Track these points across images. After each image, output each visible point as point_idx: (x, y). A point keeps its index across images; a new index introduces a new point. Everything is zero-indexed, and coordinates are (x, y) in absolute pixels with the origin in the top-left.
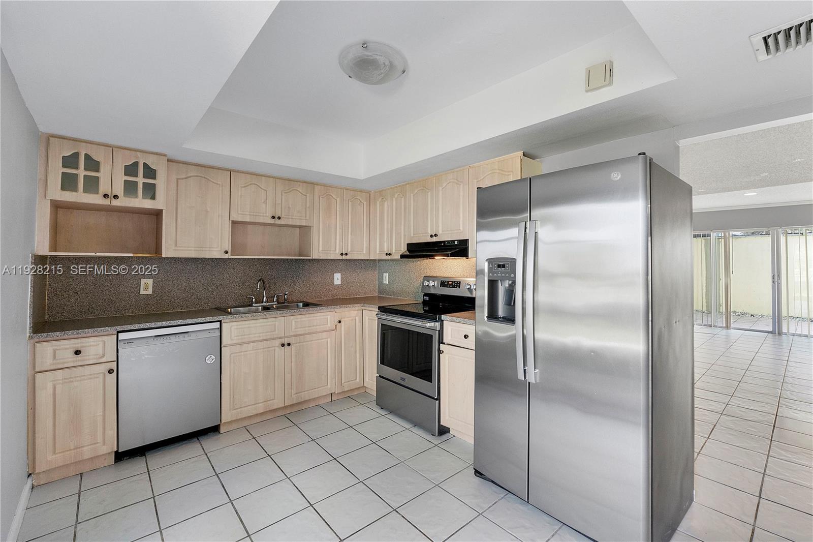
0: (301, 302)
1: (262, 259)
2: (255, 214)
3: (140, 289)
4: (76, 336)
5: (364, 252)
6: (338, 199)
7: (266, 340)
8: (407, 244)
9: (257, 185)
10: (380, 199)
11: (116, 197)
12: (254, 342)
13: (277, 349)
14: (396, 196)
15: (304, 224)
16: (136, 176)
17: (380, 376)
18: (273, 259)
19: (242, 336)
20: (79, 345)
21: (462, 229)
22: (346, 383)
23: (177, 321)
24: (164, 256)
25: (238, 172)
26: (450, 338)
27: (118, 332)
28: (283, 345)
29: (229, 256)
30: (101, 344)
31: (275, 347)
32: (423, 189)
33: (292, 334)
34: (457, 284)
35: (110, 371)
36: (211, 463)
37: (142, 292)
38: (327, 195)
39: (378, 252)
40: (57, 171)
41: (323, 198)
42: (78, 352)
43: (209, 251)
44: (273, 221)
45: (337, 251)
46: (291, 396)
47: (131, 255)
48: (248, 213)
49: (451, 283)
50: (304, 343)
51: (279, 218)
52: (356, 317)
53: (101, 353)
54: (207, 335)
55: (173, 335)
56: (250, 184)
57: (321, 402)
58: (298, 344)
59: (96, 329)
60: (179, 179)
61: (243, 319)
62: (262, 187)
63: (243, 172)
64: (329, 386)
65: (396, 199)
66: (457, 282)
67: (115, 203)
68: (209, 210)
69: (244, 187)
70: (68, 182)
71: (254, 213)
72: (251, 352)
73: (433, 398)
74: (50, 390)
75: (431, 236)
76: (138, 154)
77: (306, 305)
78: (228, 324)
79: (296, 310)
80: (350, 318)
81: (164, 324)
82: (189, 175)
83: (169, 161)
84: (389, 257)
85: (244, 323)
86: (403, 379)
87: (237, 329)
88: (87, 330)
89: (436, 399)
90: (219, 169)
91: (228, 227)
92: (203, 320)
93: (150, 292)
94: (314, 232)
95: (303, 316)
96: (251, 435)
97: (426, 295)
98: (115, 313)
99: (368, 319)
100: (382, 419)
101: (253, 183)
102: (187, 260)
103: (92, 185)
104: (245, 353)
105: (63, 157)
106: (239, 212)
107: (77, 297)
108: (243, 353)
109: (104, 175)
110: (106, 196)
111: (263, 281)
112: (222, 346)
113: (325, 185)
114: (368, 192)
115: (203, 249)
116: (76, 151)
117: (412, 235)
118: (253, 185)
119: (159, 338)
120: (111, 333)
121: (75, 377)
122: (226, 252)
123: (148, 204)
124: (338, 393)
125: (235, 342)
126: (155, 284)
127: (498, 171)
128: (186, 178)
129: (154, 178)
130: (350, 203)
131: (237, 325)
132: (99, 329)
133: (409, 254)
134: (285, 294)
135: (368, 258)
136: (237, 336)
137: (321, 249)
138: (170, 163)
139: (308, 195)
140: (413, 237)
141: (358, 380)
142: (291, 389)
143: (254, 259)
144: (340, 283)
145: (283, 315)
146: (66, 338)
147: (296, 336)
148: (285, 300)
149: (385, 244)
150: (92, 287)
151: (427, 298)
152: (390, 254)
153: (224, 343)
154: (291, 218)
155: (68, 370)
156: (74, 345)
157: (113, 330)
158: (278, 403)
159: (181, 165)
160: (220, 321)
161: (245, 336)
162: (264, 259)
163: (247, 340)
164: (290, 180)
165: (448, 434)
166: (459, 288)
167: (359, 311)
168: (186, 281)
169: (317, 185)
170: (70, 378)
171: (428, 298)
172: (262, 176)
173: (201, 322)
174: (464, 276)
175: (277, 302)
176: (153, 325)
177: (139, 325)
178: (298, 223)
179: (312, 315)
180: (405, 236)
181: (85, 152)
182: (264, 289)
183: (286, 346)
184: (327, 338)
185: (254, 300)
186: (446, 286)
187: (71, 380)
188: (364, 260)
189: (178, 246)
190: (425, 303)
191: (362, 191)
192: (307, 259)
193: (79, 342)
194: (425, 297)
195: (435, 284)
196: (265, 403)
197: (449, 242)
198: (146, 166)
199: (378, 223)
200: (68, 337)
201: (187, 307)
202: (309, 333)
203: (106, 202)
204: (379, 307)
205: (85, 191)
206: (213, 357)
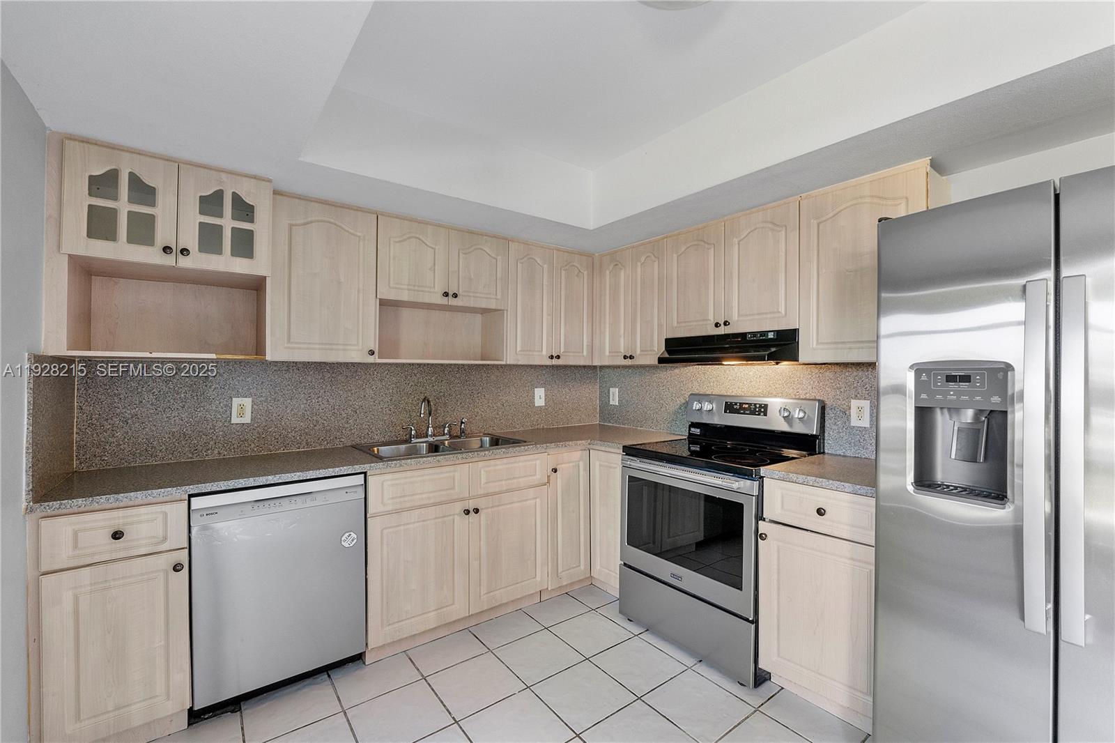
0: (486, 436)
1: (424, 365)
2: (416, 288)
3: (231, 414)
4: (114, 505)
5: (585, 353)
6: (545, 266)
7: (440, 504)
8: (667, 340)
9: (420, 239)
10: (611, 267)
11: (185, 252)
12: (420, 507)
13: (457, 518)
14: (643, 259)
15: (493, 307)
16: (221, 216)
17: (625, 564)
18: (442, 365)
19: (401, 497)
20: (121, 521)
21: (783, 313)
22: (563, 573)
23: (292, 474)
24: (269, 357)
25: (389, 215)
26: (779, 511)
27: (190, 496)
28: (467, 512)
29: (374, 359)
30: (160, 517)
31: (454, 515)
32: (698, 245)
33: (481, 492)
34: (762, 410)
35: (177, 568)
37: (235, 420)
38: (530, 258)
39: (607, 353)
40: (79, 202)
41: (522, 263)
42: (117, 535)
43: (344, 350)
44: (444, 301)
45: (544, 352)
46: (480, 598)
47: (213, 356)
48: (406, 287)
49: (747, 406)
50: (500, 508)
51: (455, 296)
52: (579, 461)
53: (160, 534)
54: (342, 496)
55: (286, 499)
56: (409, 238)
57: (524, 604)
58: (490, 510)
59: (149, 492)
60: (294, 225)
61: (402, 469)
62: (428, 243)
63: (398, 217)
64: (538, 579)
65: (641, 265)
66: (760, 405)
67: (184, 262)
68: (342, 280)
69: (400, 242)
70: (100, 224)
71: (414, 286)
72: (415, 525)
73: (747, 620)
74: (68, 605)
75: (717, 325)
76: (223, 176)
77: (496, 442)
78: (378, 477)
79: (487, 452)
80: (571, 465)
81: (271, 479)
82: (309, 219)
83: (276, 192)
84: (628, 362)
85: (404, 474)
86: (679, 578)
87: (393, 485)
88: (132, 494)
89: (752, 622)
90: (359, 209)
91: (373, 309)
92: (337, 471)
93: (247, 419)
94: (509, 318)
95: (498, 462)
96: (418, 670)
97: (693, 425)
98: (190, 455)
99: (600, 465)
100: (638, 642)
101: (414, 235)
102: (307, 365)
103: (142, 230)
104: (406, 527)
105: (90, 177)
106: (391, 285)
107: (126, 428)
108: (402, 528)
109: (163, 211)
110: (167, 250)
111: (429, 402)
112: (368, 516)
113: (526, 243)
114: (590, 255)
115: (334, 347)
116: (114, 167)
117: (676, 324)
118: (414, 239)
119: (260, 504)
120: (178, 498)
121: (114, 580)
122: (372, 353)
123: (240, 266)
124: (551, 590)
125: (390, 508)
126: (255, 406)
127: (868, 200)
128: (305, 224)
129: (252, 221)
130: (563, 272)
131: (392, 480)
132: (155, 492)
133: (667, 356)
135: (591, 364)
136: (392, 498)
137: (519, 349)
138: (278, 197)
139: (499, 258)
140: (678, 327)
141: (582, 567)
142: (480, 585)
143: (413, 364)
144: (544, 404)
145: (467, 461)
146: (95, 508)
147: (486, 495)
148: (462, 431)
149: (622, 340)
150: (152, 411)
151: (697, 431)
152: (631, 357)
153: (370, 511)
154: (474, 297)
155: (101, 567)
156: (113, 522)
157: (182, 492)
158: (458, 610)
159: (297, 200)
160: (365, 473)
161: (406, 499)
162: (428, 364)
163: (408, 505)
164: (472, 233)
165: (769, 685)
166: (765, 415)
167: (584, 452)
168: (305, 402)
169: (512, 241)
170: (106, 581)
171: (699, 430)
172: (427, 223)
173: (333, 474)
174: (770, 395)
175: (450, 436)
176: (251, 482)
177: (225, 483)
178: (483, 304)
179: (513, 460)
180: (660, 326)
181: (130, 170)
182: (430, 414)
183: (472, 513)
184: (536, 498)
185: (413, 432)
186: (737, 412)
187: (108, 584)
188: (580, 366)
189: (292, 340)
190: (692, 439)
191: (580, 254)
192: (493, 365)
193: (121, 515)
194: (692, 429)
195: (714, 408)
196: (439, 611)
197: (754, 334)
198: (236, 199)
199: (607, 306)
200: (100, 507)
201: (307, 444)
202: (507, 491)
203: (169, 260)
204: (623, 446)
205: (130, 240)
206: (354, 535)
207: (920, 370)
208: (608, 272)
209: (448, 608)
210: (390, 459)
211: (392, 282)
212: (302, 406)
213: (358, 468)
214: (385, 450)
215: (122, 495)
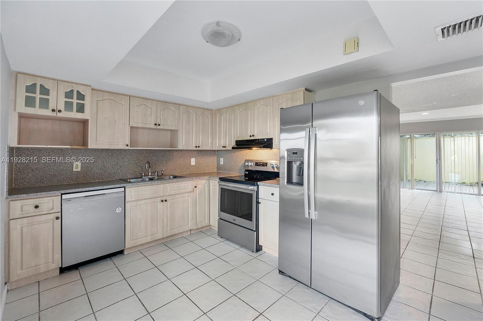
0: (171, 175)
3: (73, 168)
4: (35, 197)
5: (209, 145)
6: (194, 114)
7: (152, 198)
8: (236, 141)
9: (146, 105)
10: (219, 114)
11: (60, 111)
12: (145, 199)
13: (158, 203)
14: (229, 112)
15: (174, 129)
16: (72, 98)
17: (220, 218)
18: (155, 150)
19: (138, 196)
20: (38, 202)
21: (269, 132)
22: (199, 223)
23: (98, 187)
24: (89, 147)
25: (134, 97)
26: (263, 195)
27: (62, 194)
28: (162, 201)
29: (129, 147)
30: (51, 202)
31: (157, 202)
32: (245, 109)
33: (168, 194)
34: (265, 164)
35: (57, 218)
36: (121, 273)
37: (74, 170)
38: (188, 111)
39: (217, 146)
40: (22, 94)
41: (185, 113)
42: (37, 207)
43: (117, 144)
44: (155, 127)
45: (194, 145)
46: (167, 231)
47: (69, 147)
48: (140, 122)
49: (262, 163)
50: (175, 200)
51: (159, 125)
52: (205, 184)
53: (51, 207)
54: (116, 195)
55: (96, 196)
56: (142, 104)
57: (185, 235)
58: (171, 201)
59: (48, 192)
60: (98, 101)
61: (138, 186)
62: (149, 106)
63: (137, 97)
64: (189, 225)
65: (229, 114)
67: (59, 115)
68: (116, 119)
69: (138, 106)
70: (30, 102)
71: (144, 122)
72: (143, 205)
73: (253, 230)
74: (19, 231)
75: (250, 136)
76: (73, 85)
77: (175, 177)
78: (130, 188)
79: (170, 180)
80: (202, 185)
81: (91, 189)
82: (104, 99)
83: (92, 89)
84: (224, 149)
86: (235, 220)
87: (135, 191)
88: (42, 193)
89: (255, 231)
90: (123, 95)
91: (128, 130)
92: (114, 186)
93: (79, 170)
94: (180, 134)
95: (174, 184)
96: (144, 255)
97: (246, 171)
98: (57, 183)
99: (213, 185)
100: (222, 244)
101: (143, 103)
102: (102, 150)
103: (45, 103)
104: (140, 206)
105: (26, 86)
106: (135, 121)
107: (33, 173)
108: (138, 206)
109: (52, 97)
110: (53, 110)
111: (149, 163)
112: (126, 202)
113: (186, 106)
114: (211, 110)
115: (113, 143)
116: (35, 83)
117: (239, 136)
118: (144, 105)
119: (87, 198)
120: (57, 195)
121: (35, 222)
122: (127, 145)
123: (80, 116)
124: (195, 229)
125: (134, 199)
126: (82, 165)
127: (290, 99)
128: (103, 100)
129: (84, 100)
130: (201, 116)
131: (135, 189)
132: (50, 192)
133: (236, 146)
134: (162, 171)
135: (212, 149)
136: (135, 196)
137: (184, 144)
138: (93, 91)
139: (176, 111)
140: (239, 137)
141: (206, 221)
142: (167, 227)
143: (143, 149)
144: (195, 164)
145: (162, 183)
146: (29, 198)
147: (170, 195)
148: (162, 174)
149: (222, 141)
150: (43, 167)
151: (247, 173)
152: (225, 147)
153: (127, 200)
154: (166, 125)
155: (30, 218)
156: (35, 203)
157: (59, 193)
158: (159, 236)
159: (100, 92)
160: (125, 187)
161: (140, 196)
162: (149, 150)
163: (141, 198)
164: (166, 102)
165: (261, 251)
166: (267, 166)
167: (207, 181)
168: (101, 163)
169: (182, 105)
170: (32, 223)
171: (248, 172)
172: (149, 99)
173: (113, 187)
174: (269, 160)
175: (157, 176)
176: (84, 189)
177: (75, 190)
178: (170, 128)
179: (180, 183)
180: (234, 136)
181: (40, 83)
182: (150, 168)
183: (164, 202)
184: (188, 197)
185: (143, 174)
186: (259, 165)
187: (33, 224)
188: (209, 150)
189: (98, 141)
190: (246, 175)
191: (208, 109)
192: (175, 150)
193: (37, 200)
194: (246, 172)
195: (252, 165)
196: (151, 236)
197: (261, 139)
198: (78, 92)
199: (218, 128)
200: (30, 197)
201: (102, 179)
202: (178, 194)
203: (54, 114)
204: (219, 178)
205: (40, 108)
206: (120, 209)
207: (288, 150)
208: (218, 116)
209: (155, 235)
210: (134, 182)
211: (135, 120)
212: (100, 165)
213: (122, 185)
214: (132, 180)
215: (39, 193)
